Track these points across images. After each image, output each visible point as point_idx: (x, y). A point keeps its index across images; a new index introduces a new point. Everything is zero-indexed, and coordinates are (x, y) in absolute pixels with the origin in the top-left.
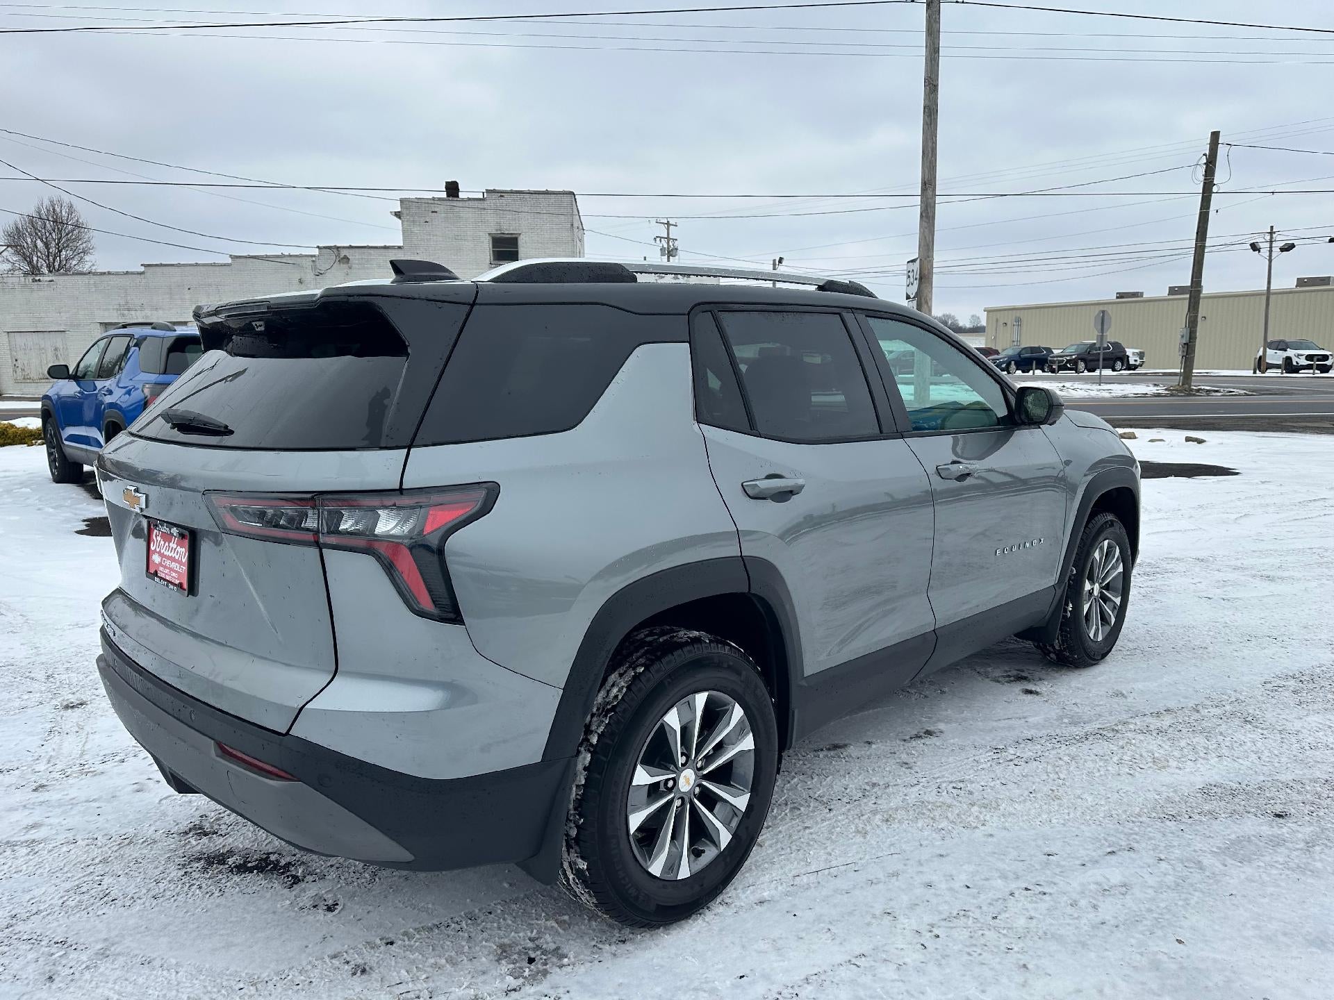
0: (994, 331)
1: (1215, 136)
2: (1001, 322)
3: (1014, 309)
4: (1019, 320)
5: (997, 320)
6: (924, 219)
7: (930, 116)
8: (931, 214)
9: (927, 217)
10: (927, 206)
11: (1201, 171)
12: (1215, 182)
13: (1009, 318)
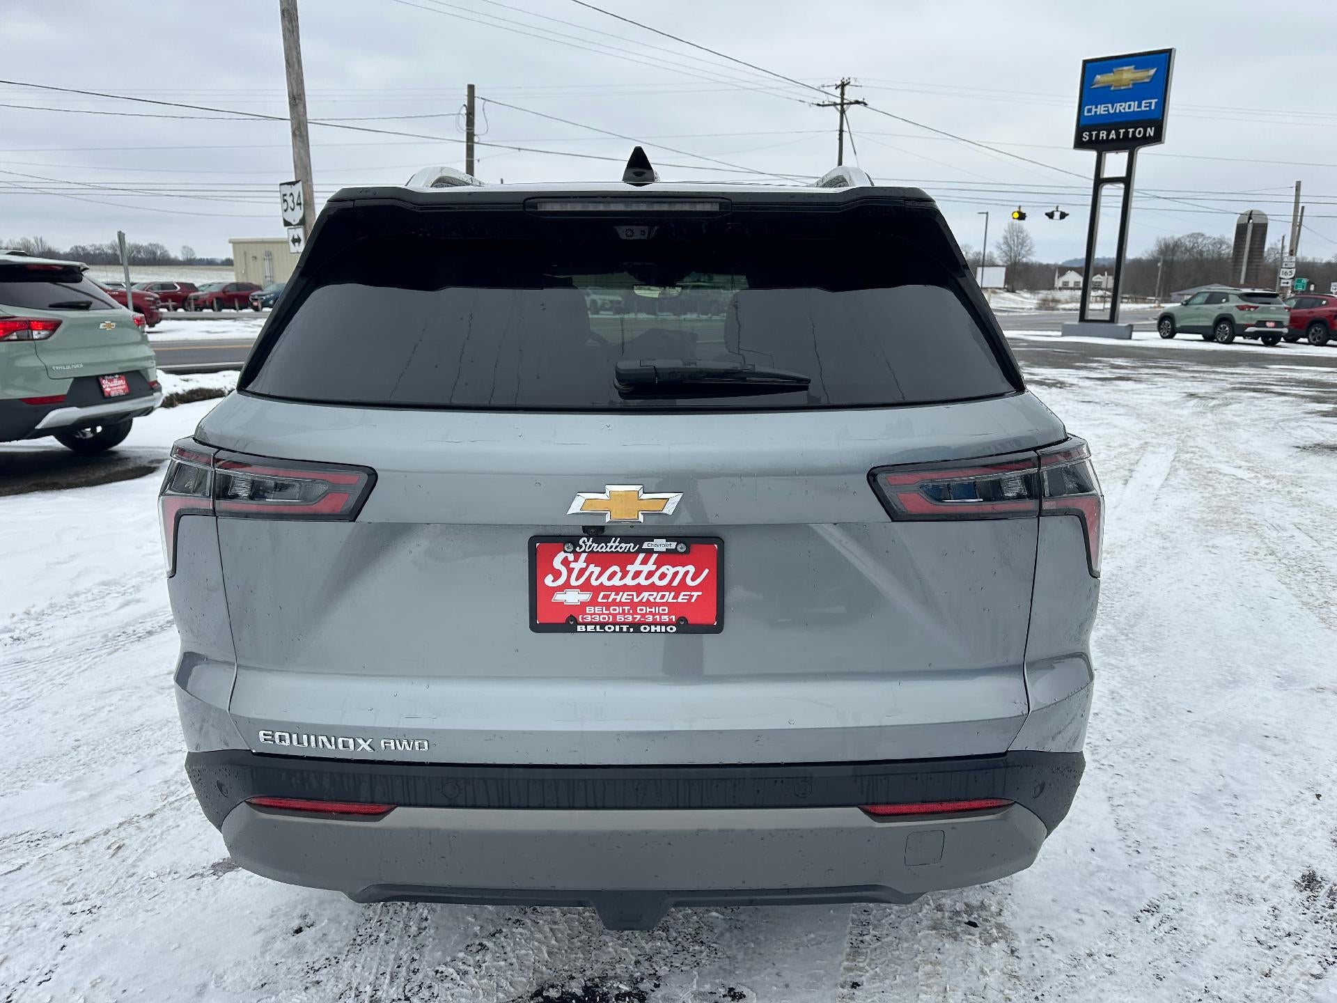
0: (244, 266)
1: (471, 88)
2: (250, 256)
3: (263, 242)
4: (269, 255)
5: (245, 253)
6: (298, 138)
7: (291, 21)
8: (304, 134)
9: (301, 136)
10: (299, 124)
11: (463, 120)
12: (475, 133)
13: (259, 251)
